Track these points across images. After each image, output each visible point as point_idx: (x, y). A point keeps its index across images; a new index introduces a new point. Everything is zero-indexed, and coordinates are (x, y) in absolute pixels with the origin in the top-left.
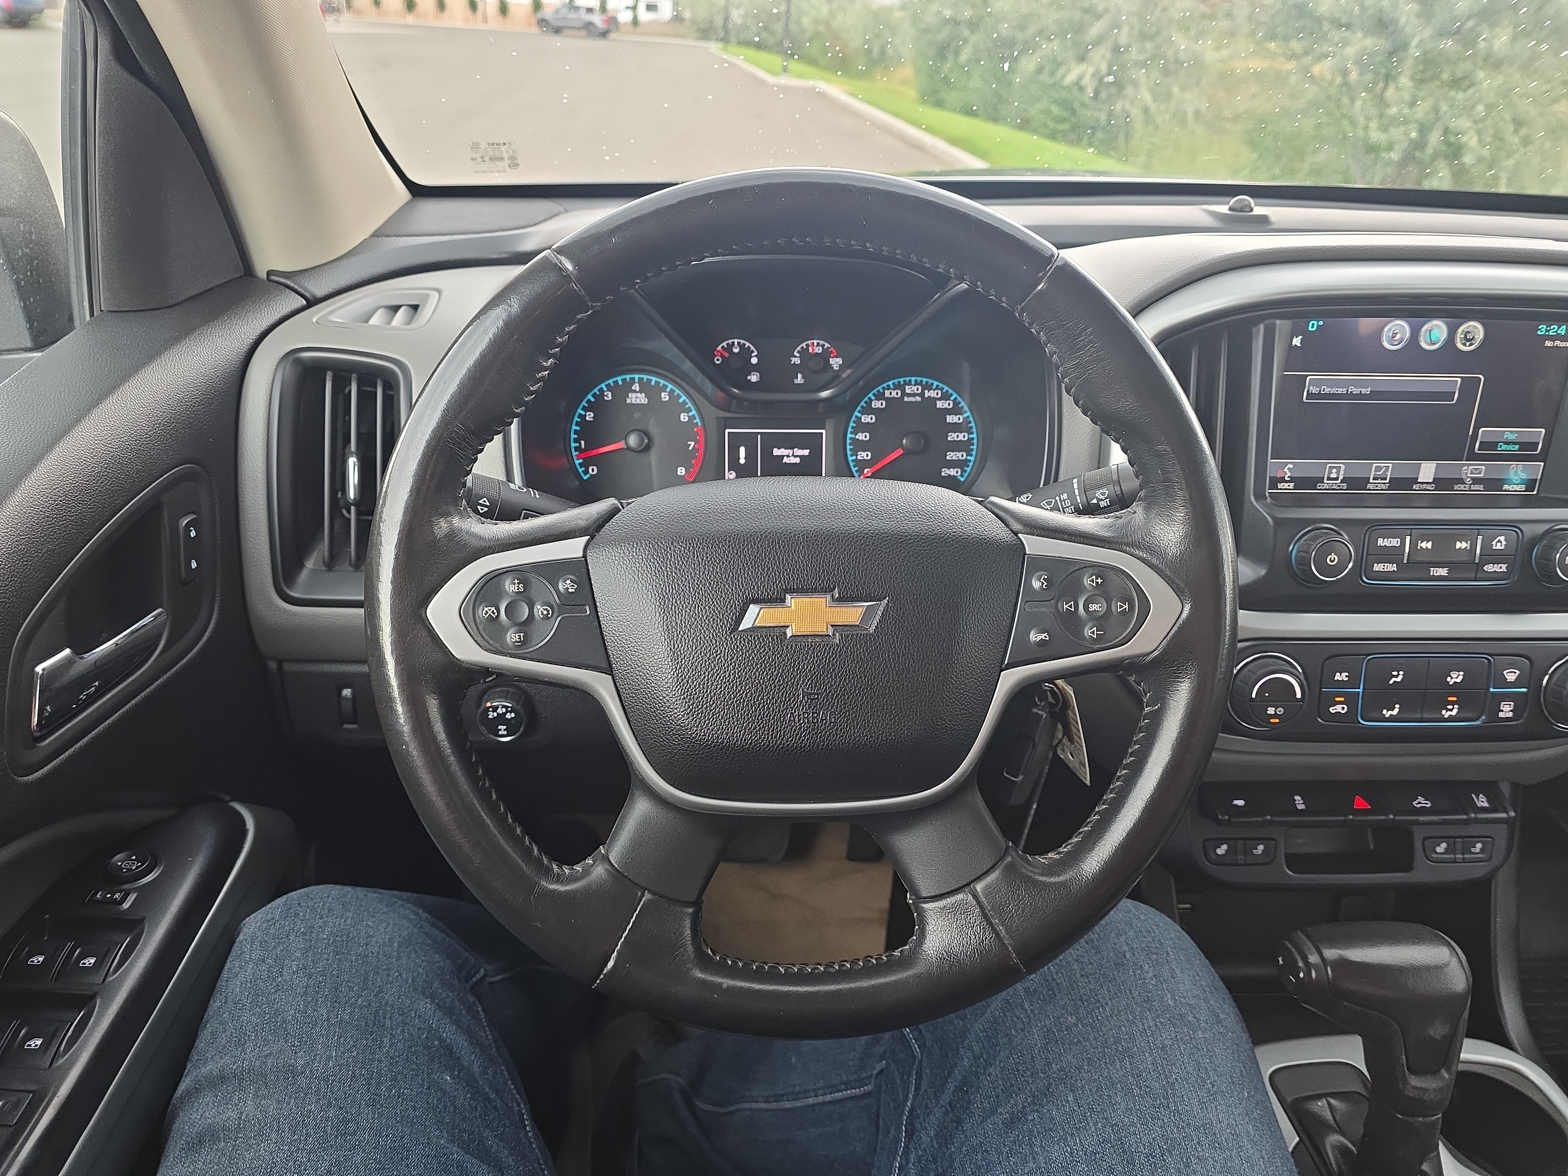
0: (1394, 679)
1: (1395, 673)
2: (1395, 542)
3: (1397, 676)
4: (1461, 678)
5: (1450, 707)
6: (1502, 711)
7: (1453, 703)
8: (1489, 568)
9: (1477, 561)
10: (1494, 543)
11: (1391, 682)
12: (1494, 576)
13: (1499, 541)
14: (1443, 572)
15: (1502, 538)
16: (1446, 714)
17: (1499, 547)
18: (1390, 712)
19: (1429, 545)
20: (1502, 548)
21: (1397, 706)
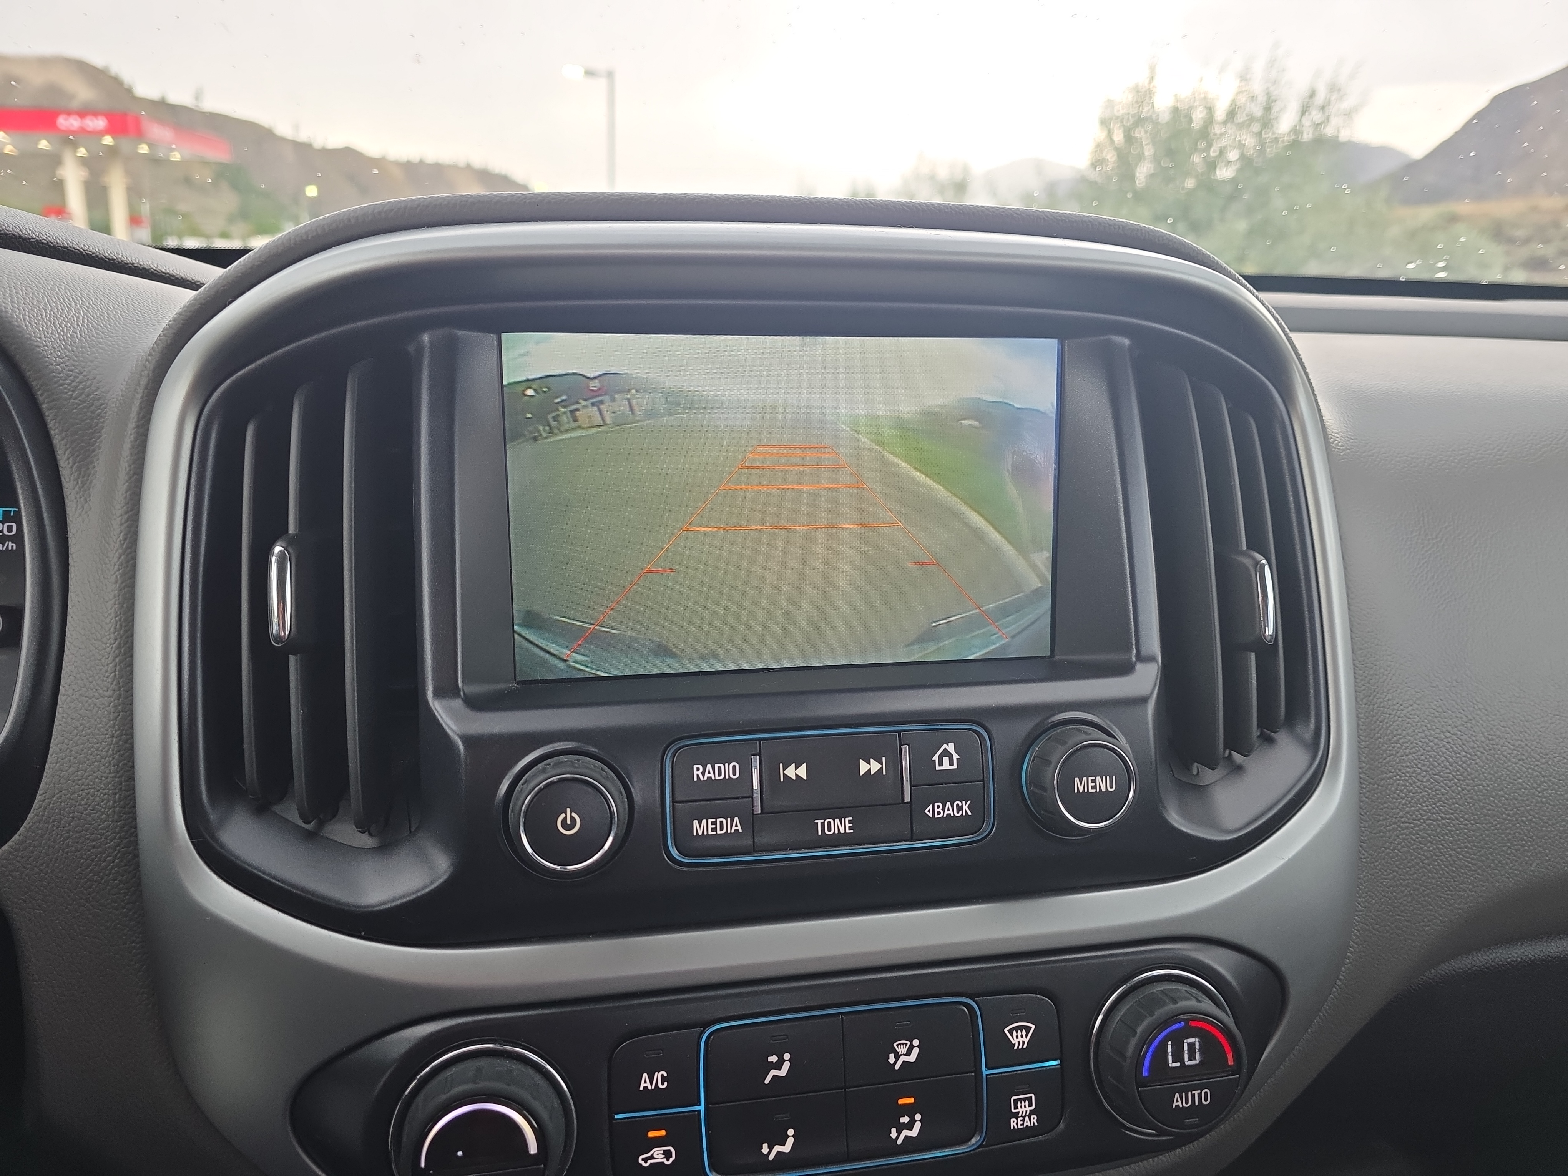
0: (773, 1072)
1: (773, 1059)
2: (728, 771)
3: (778, 1066)
4: (916, 1051)
5: (905, 1120)
6: (1016, 1115)
7: (909, 1110)
8: (936, 811)
9: (907, 799)
10: (936, 758)
11: (767, 1081)
12: (948, 826)
13: (946, 753)
14: (842, 826)
15: (951, 748)
16: (898, 1136)
17: (946, 766)
18: (777, 1148)
19: (802, 772)
20: (955, 766)
21: (791, 1132)
